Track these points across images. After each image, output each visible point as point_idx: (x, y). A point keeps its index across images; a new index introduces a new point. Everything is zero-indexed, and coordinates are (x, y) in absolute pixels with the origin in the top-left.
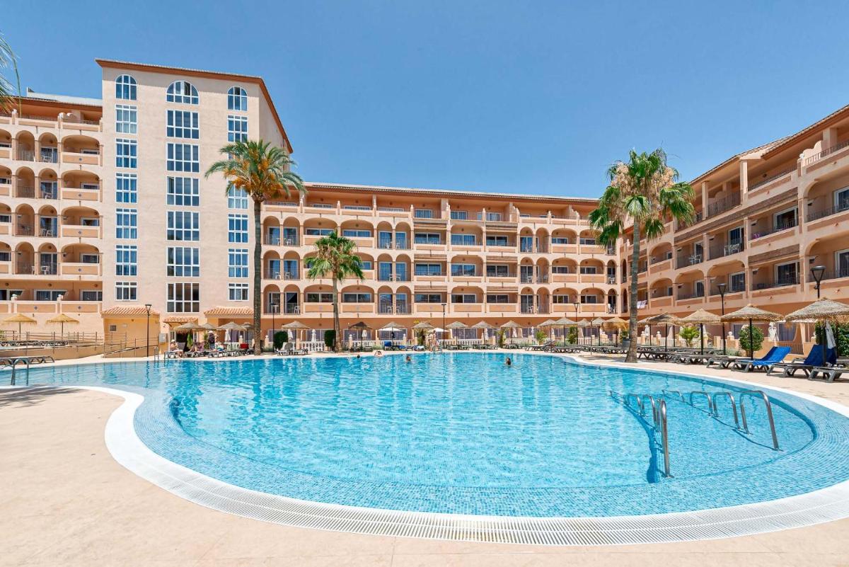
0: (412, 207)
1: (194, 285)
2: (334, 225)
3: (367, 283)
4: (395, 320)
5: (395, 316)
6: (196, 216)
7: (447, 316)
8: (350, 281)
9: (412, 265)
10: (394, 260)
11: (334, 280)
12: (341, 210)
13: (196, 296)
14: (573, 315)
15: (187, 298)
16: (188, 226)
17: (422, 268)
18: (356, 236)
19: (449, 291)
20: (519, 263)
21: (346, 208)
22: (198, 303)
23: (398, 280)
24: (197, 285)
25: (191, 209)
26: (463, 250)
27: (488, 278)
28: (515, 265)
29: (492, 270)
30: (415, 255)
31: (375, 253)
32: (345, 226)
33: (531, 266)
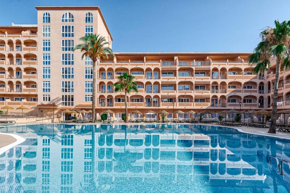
0: (161, 61)
2: (127, 70)
3: (139, 94)
4: (153, 110)
5: (152, 108)
6: (73, 69)
7: (175, 107)
8: (132, 93)
9: (161, 86)
10: (152, 84)
11: (126, 93)
12: (130, 64)
13: (72, 100)
16: (69, 73)
17: (165, 87)
18: (136, 74)
19: (177, 97)
20: (211, 84)
21: (133, 63)
22: (73, 102)
23: (154, 92)
24: (73, 95)
25: (71, 66)
26: (183, 79)
27: (195, 91)
28: (209, 85)
29: (197, 87)
30: (162, 81)
31: (144, 81)
32: (132, 70)
33: (217, 85)
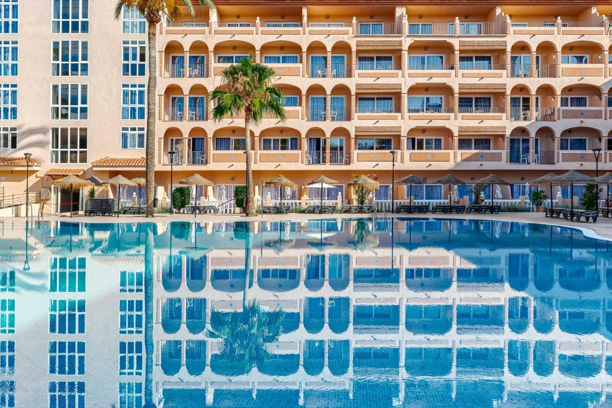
0: (354, 20)
1: (81, 129)
2: (250, 48)
3: (289, 123)
4: (330, 174)
5: (328, 167)
6: (85, 45)
7: (398, 166)
8: (269, 121)
9: (353, 98)
10: (329, 92)
11: (247, 120)
12: (260, 29)
13: (84, 144)
14: (590, 166)
15: (74, 145)
16: (75, 58)
17: (366, 103)
18: (279, 62)
19: (404, 133)
20: (508, 92)
21: (268, 26)
22: (86, 152)
23: (333, 119)
24: (85, 130)
25: (79, 37)
26: (424, 76)
27: (460, 115)
28: (503, 94)
29: (466, 102)
30: (357, 85)
31: (304, 83)
32: (265, 48)
33: (528, 96)
